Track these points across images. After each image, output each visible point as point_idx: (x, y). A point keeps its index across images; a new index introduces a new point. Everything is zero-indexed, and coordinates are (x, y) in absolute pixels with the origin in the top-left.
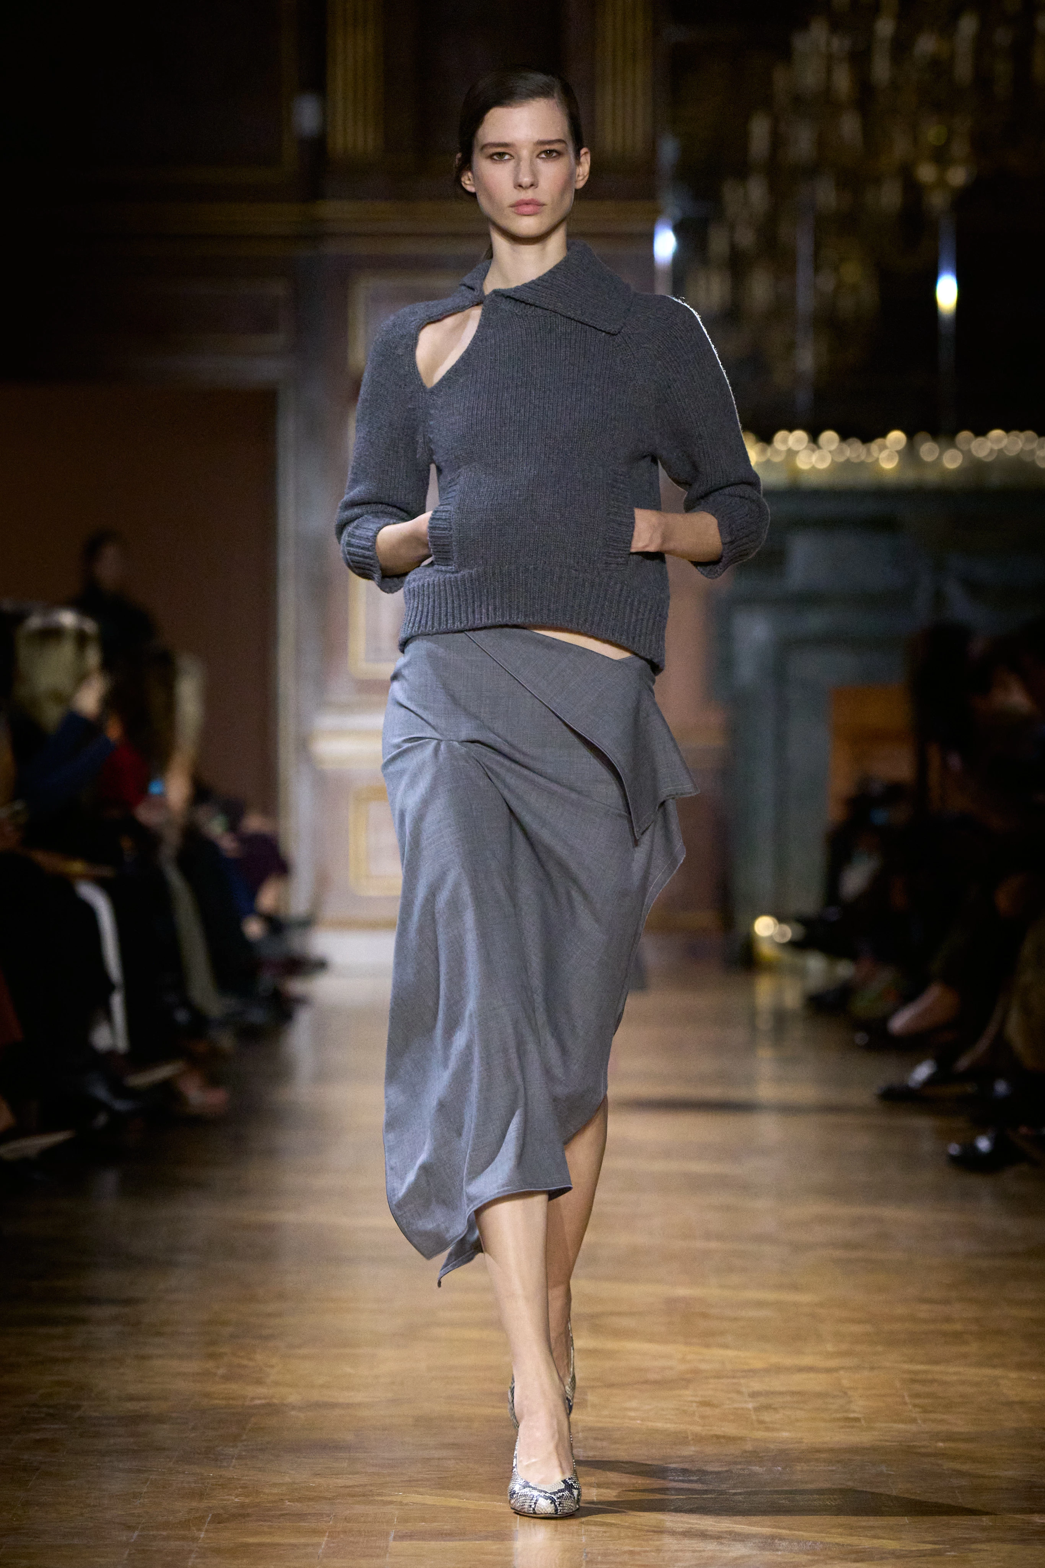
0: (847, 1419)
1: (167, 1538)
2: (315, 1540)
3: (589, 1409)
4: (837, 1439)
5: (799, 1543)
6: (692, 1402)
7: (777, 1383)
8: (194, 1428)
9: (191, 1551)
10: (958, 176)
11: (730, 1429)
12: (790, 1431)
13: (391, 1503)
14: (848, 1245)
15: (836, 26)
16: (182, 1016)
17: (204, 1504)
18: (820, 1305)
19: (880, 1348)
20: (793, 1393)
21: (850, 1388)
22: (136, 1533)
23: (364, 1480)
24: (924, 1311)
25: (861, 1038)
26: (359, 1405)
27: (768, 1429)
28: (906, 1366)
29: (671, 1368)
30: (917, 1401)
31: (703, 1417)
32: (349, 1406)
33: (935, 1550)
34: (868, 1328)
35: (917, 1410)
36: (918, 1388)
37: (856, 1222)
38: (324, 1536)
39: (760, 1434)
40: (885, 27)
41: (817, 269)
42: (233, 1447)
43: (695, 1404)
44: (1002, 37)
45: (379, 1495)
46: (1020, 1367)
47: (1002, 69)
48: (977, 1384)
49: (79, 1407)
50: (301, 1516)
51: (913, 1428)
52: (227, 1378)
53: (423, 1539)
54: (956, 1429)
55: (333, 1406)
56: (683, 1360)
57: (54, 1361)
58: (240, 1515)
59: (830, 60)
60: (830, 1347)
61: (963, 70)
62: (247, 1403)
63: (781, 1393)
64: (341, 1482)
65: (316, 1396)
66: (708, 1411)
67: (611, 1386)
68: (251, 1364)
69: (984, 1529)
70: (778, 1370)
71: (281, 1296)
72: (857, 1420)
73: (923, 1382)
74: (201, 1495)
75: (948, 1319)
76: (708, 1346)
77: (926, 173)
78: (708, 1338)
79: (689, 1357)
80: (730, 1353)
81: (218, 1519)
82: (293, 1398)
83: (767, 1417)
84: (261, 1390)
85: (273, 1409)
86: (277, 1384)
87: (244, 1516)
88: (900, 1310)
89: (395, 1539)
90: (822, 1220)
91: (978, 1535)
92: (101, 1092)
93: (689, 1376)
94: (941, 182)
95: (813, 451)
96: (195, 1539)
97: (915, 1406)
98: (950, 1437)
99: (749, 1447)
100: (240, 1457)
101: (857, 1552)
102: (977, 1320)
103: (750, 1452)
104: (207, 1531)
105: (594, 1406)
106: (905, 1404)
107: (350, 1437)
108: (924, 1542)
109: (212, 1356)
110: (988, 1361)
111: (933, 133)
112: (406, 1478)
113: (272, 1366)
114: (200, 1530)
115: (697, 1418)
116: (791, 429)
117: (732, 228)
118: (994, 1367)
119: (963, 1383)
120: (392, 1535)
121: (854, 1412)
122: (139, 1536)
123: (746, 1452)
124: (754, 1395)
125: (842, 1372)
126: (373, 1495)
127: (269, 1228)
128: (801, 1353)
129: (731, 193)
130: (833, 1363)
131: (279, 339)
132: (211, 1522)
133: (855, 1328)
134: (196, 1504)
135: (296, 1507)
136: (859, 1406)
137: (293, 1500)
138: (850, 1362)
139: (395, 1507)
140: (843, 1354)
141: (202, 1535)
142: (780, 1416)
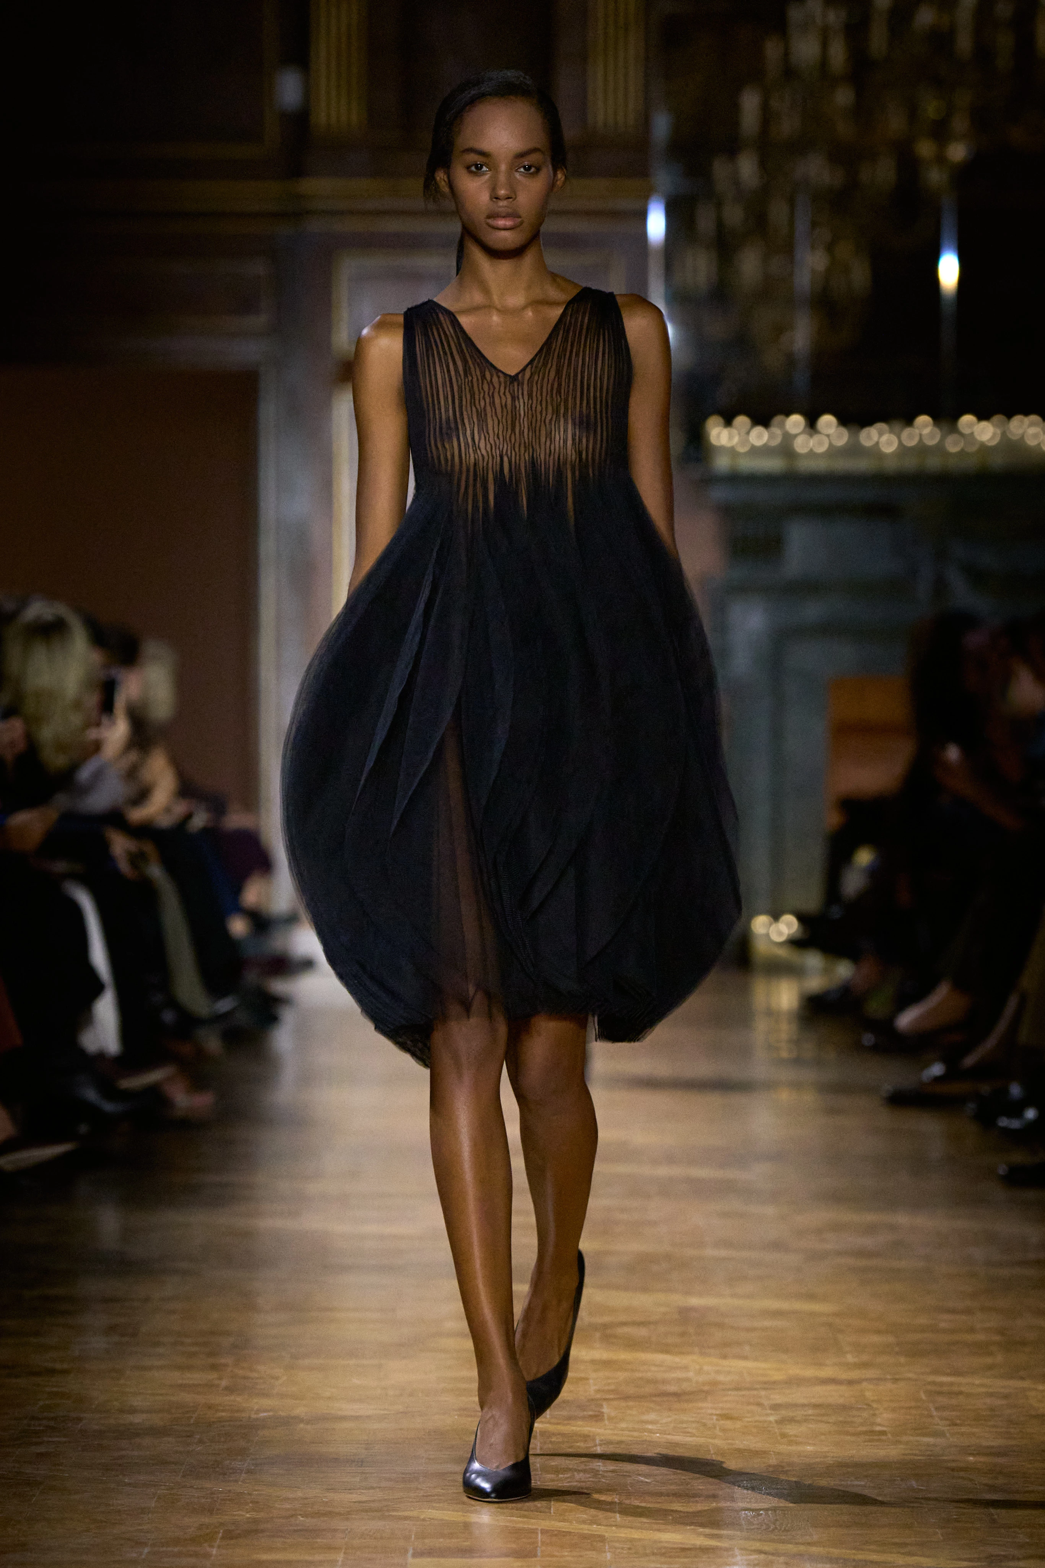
0: (872, 1432)
1: (179, 1555)
2: (331, 1557)
3: (606, 1422)
4: (864, 1453)
6: (712, 1414)
7: (799, 1395)
8: (201, 1441)
10: (958, 152)
11: (752, 1443)
12: (814, 1445)
13: (406, 1518)
14: (861, 1253)
16: (168, 1016)
17: (216, 1519)
18: (836, 1315)
19: (902, 1360)
20: (816, 1406)
21: (873, 1401)
22: (146, 1550)
23: (379, 1495)
24: (945, 1321)
25: (868, 1039)
26: (368, 1417)
27: (790, 1443)
28: (931, 1378)
29: (688, 1380)
30: (946, 1414)
31: (724, 1430)
32: (358, 1418)
34: (891, 1339)
35: (944, 1422)
36: (943, 1400)
38: (341, 1552)
39: (783, 1448)
42: (241, 1461)
43: (715, 1417)
44: (1004, 9)
45: (394, 1510)
47: (1005, 41)
48: (1006, 1397)
49: (80, 1419)
50: (315, 1532)
51: (942, 1441)
52: (230, 1390)
53: (443, 1557)
54: (985, 1443)
55: (342, 1418)
56: (700, 1371)
57: (52, 1372)
58: (252, 1531)
59: (826, 33)
60: (850, 1358)
61: (964, 43)
62: (254, 1416)
63: (804, 1405)
64: (355, 1497)
65: (323, 1408)
66: (728, 1424)
67: (627, 1398)
68: (255, 1375)
69: (1021, 1546)
70: (798, 1381)
72: (884, 1433)
73: (951, 1394)
74: (211, 1511)
75: (972, 1330)
76: (725, 1357)
77: (925, 149)
78: (725, 1348)
79: (706, 1368)
80: (750, 1364)
81: (230, 1535)
82: (300, 1411)
83: (791, 1430)
84: (266, 1402)
85: (280, 1422)
86: (282, 1396)
87: (256, 1531)
88: (922, 1320)
89: (415, 1555)
90: (836, 1227)
91: (1016, 1552)
92: (91, 1094)
93: (706, 1388)
94: (940, 158)
95: (811, 436)
96: (207, 1556)
97: (942, 1419)
98: (979, 1451)
99: (773, 1461)
100: (248, 1472)
102: (1001, 1331)
103: (774, 1466)
104: (219, 1547)
105: (610, 1419)
106: (932, 1416)
107: (361, 1451)
108: (960, 1560)
109: (214, 1367)
110: (1014, 1373)
111: (931, 108)
112: (422, 1493)
113: (277, 1378)
114: (212, 1546)
115: (718, 1432)
116: (788, 414)
117: (719, 205)
118: (1022, 1378)
119: (991, 1395)
120: (411, 1552)
121: (880, 1425)
122: (149, 1553)
123: (770, 1466)
124: (775, 1407)
125: (865, 1384)
126: (388, 1511)
128: (821, 1365)
129: (720, 169)
130: (855, 1374)
131: (260, 320)
132: (223, 1538)
133: (875, 1339)
134: (206, 1520)
135: (310, 1522)
136: (884, 1419)
137: (305, 1515)
138: (870, 1373)
139: (411, 1523)
140: (865, 1365)
141: (214, 1551)
142: (803, 1429)
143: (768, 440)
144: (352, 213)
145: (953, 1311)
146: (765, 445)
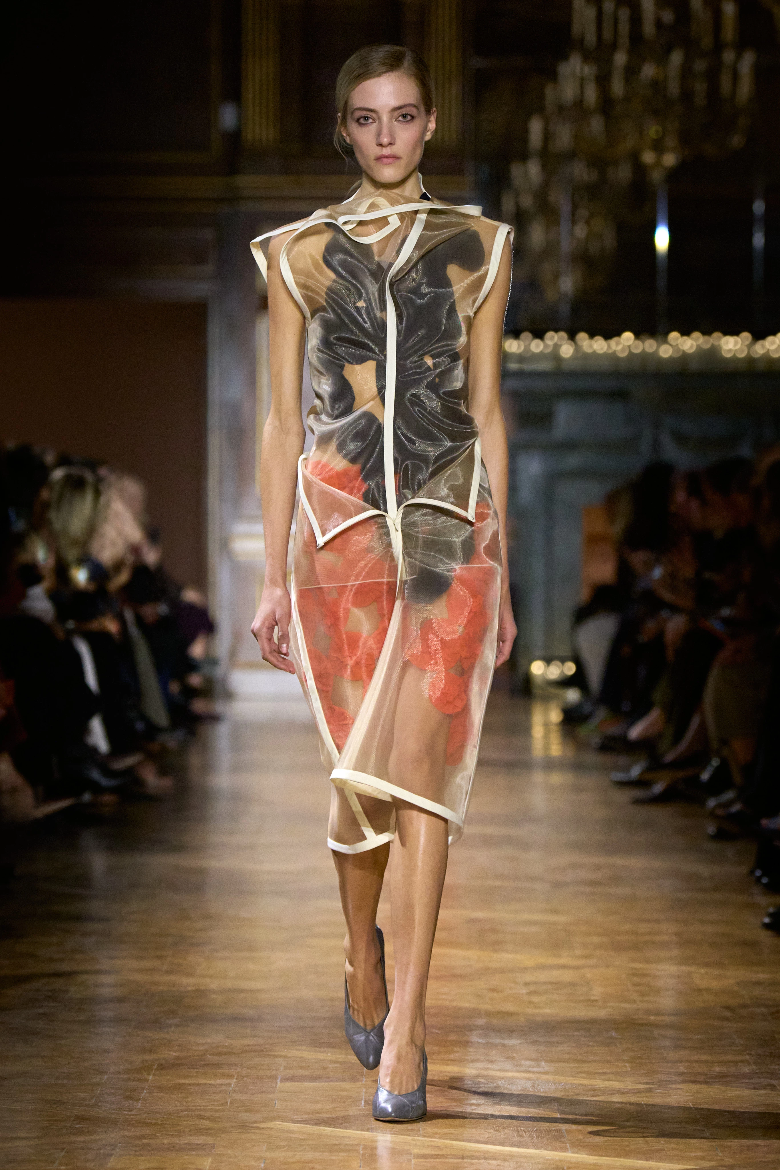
0: (589, 1000)
1: (127, 1080)
2: (228, 1081)
5: (555, 1084)
6: (484, 989)
7: (543, 976)
8: (146, 1006)
9: (143, 1089)
10: (670, 160)
11: (510, 1007)
13: (279, 1056)
14: (592, 883)
15: (587, 57)
16: (140, 726)
17: (153, 1056)
18: (572, 923)
19: (612, 953)
20: (551, 983)
21: (592, 980)
22: (106, 1077)
23: (261, 1041)
24: (643, 928)
26: (258, 991)
27: (534, 1007)
28: (630, 965)
29: (470, 966)
30: (637, 988)
31: (491, 999)
32: (252, 991)
33: (649, 1088)
34: (604, 939)
35: (637, 994)
36: (637, 979)
37: (598, 867)
38: (233, 1079)
39: (530, 1011)
40: (620, 59)
41: (574, 222)
42: (172, 1019)
43: (486, 991)
44: (700, 65)
45: (271, 1051)
46: (707, 965)
47: (700, 87)
48: (678, 977)
49: (68, 991)
50: (218, 1065)
51: (635, 1006)
52: (169, 972)
53: (301, 1082)
54: (661, 1008)
55: (241, 991)
56: (479, 961)
58: (175, 1065)
59: (582, 81)
60: (578, 952)
61: (674, 88)
63: (544, 983)
64: (247, 1042)
65: (229, 984)
66: (495, 995)
68: (185, 962)
69: (681, 1074)
70: (541, 967)
71: (207, 917)
72: (596, 1001)
73: (641, 976)
74: (150, 1051)
75: (659, 933)
76: (496, 951)
77: (648, 157)
78: (497, 945)
79: (483, 959)
80: (512, 956)
81: (161, 1067)
82: (214, 985)
83: (535, 999)
84: (191, 981)
85: (201, 993)
86: (204, 976)
87: (179, 1065)
88: (627, 927)
89: (281, 1081)
90: (575, 866)
91: (675, 1078)
93: (482, 971)
94: (658, 163)
95: (571, 345)
96: (146, 1080)
97: (635, 991)
98: (659, 1013)
100: (177, 1026)
101: (594, 1090)
102: (678, 934)
104: (154, 1075)
106: (628, 990)
107: (251, 1013)
108: (641, 1083)
109: (159, 957)
111: (653, 131)
112: (289, 1040)
113: (199, 964)
114: (149, 1074)
115: (487, 1000)
116: (556, 331)
117: (517, 195)
118: (690, 965)
119: (668, 976)
120: (280, 1078)
121: (594, 995)
124: (527, 984)
125: (586, 969)
126: (267, 1051)
127: (200, 872)
128: (559, 956)
129: (516, 171)
130: (581, 962)
131: (209, 268)
132: (157, 1069)
133: (595, 939)
134: (147, 1057)
135: (216, 1059)
136: (597, 992)
137: (213, 1054)
138: (591, 962)
139: (282, 1059)
140: (586, 957)
141: (151, 1077)
142: (544, 998)
143: (543, 349)
144: (268, 198)
145: (648, 921)
146: (541, 352)
